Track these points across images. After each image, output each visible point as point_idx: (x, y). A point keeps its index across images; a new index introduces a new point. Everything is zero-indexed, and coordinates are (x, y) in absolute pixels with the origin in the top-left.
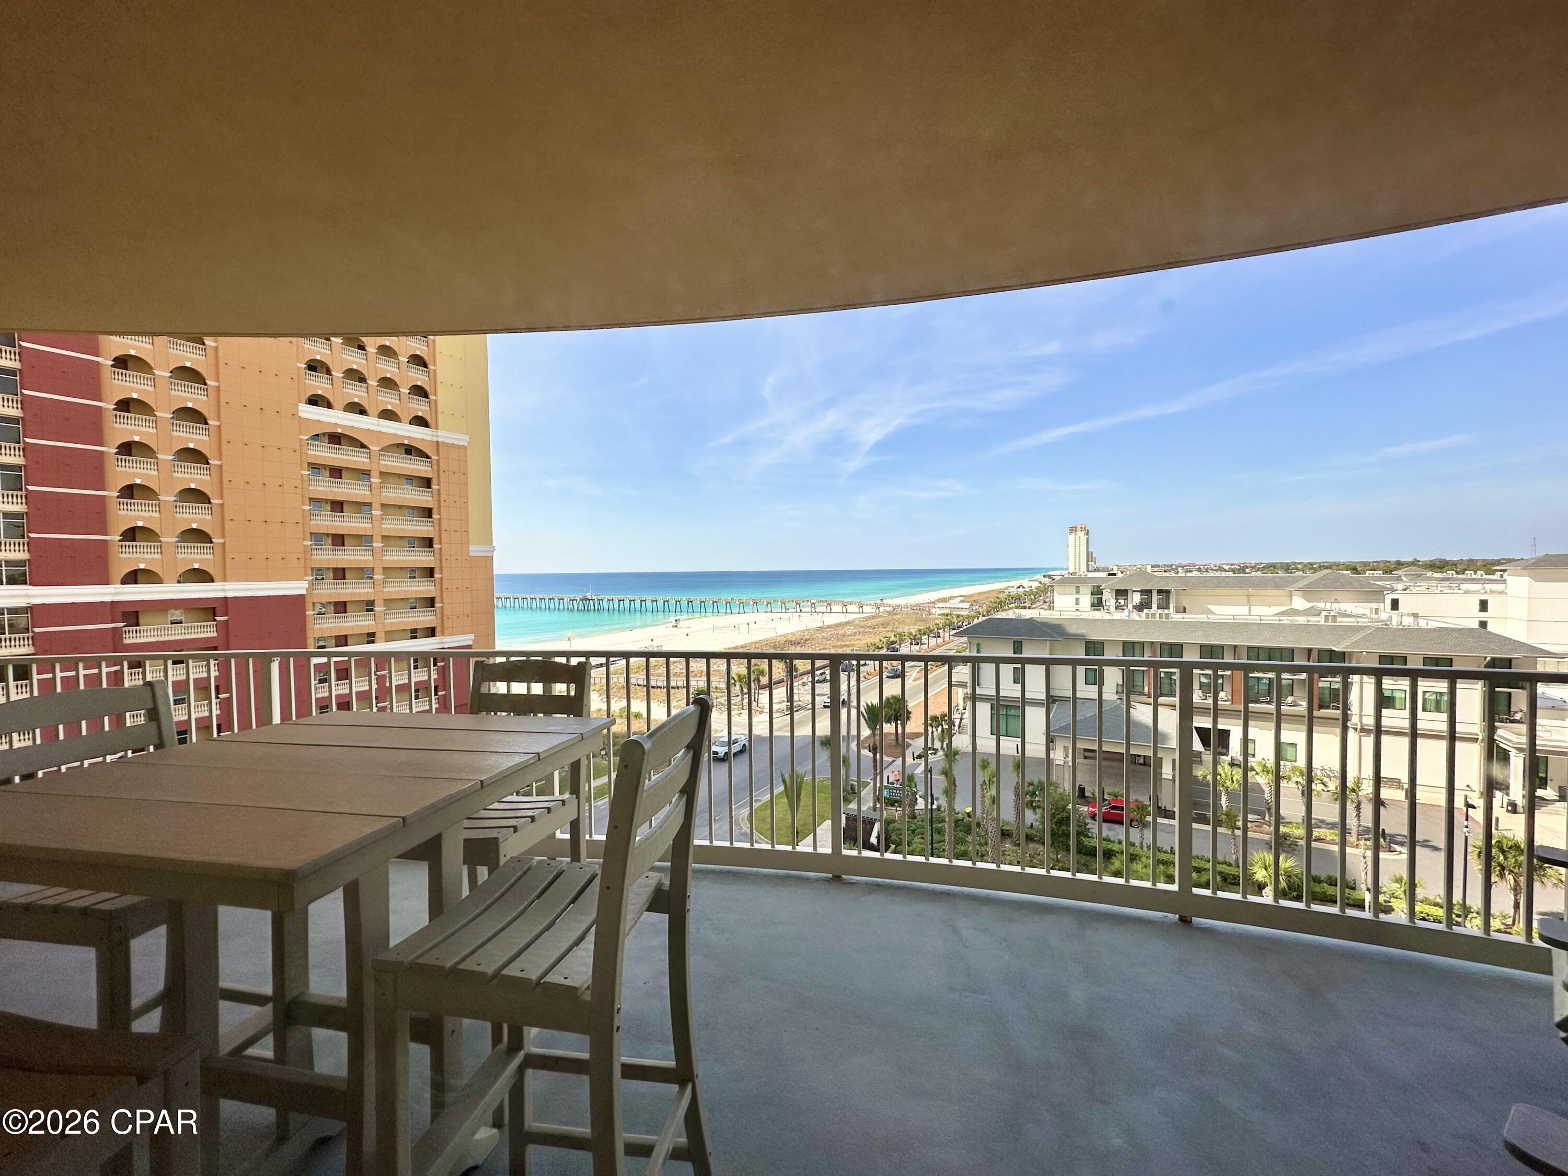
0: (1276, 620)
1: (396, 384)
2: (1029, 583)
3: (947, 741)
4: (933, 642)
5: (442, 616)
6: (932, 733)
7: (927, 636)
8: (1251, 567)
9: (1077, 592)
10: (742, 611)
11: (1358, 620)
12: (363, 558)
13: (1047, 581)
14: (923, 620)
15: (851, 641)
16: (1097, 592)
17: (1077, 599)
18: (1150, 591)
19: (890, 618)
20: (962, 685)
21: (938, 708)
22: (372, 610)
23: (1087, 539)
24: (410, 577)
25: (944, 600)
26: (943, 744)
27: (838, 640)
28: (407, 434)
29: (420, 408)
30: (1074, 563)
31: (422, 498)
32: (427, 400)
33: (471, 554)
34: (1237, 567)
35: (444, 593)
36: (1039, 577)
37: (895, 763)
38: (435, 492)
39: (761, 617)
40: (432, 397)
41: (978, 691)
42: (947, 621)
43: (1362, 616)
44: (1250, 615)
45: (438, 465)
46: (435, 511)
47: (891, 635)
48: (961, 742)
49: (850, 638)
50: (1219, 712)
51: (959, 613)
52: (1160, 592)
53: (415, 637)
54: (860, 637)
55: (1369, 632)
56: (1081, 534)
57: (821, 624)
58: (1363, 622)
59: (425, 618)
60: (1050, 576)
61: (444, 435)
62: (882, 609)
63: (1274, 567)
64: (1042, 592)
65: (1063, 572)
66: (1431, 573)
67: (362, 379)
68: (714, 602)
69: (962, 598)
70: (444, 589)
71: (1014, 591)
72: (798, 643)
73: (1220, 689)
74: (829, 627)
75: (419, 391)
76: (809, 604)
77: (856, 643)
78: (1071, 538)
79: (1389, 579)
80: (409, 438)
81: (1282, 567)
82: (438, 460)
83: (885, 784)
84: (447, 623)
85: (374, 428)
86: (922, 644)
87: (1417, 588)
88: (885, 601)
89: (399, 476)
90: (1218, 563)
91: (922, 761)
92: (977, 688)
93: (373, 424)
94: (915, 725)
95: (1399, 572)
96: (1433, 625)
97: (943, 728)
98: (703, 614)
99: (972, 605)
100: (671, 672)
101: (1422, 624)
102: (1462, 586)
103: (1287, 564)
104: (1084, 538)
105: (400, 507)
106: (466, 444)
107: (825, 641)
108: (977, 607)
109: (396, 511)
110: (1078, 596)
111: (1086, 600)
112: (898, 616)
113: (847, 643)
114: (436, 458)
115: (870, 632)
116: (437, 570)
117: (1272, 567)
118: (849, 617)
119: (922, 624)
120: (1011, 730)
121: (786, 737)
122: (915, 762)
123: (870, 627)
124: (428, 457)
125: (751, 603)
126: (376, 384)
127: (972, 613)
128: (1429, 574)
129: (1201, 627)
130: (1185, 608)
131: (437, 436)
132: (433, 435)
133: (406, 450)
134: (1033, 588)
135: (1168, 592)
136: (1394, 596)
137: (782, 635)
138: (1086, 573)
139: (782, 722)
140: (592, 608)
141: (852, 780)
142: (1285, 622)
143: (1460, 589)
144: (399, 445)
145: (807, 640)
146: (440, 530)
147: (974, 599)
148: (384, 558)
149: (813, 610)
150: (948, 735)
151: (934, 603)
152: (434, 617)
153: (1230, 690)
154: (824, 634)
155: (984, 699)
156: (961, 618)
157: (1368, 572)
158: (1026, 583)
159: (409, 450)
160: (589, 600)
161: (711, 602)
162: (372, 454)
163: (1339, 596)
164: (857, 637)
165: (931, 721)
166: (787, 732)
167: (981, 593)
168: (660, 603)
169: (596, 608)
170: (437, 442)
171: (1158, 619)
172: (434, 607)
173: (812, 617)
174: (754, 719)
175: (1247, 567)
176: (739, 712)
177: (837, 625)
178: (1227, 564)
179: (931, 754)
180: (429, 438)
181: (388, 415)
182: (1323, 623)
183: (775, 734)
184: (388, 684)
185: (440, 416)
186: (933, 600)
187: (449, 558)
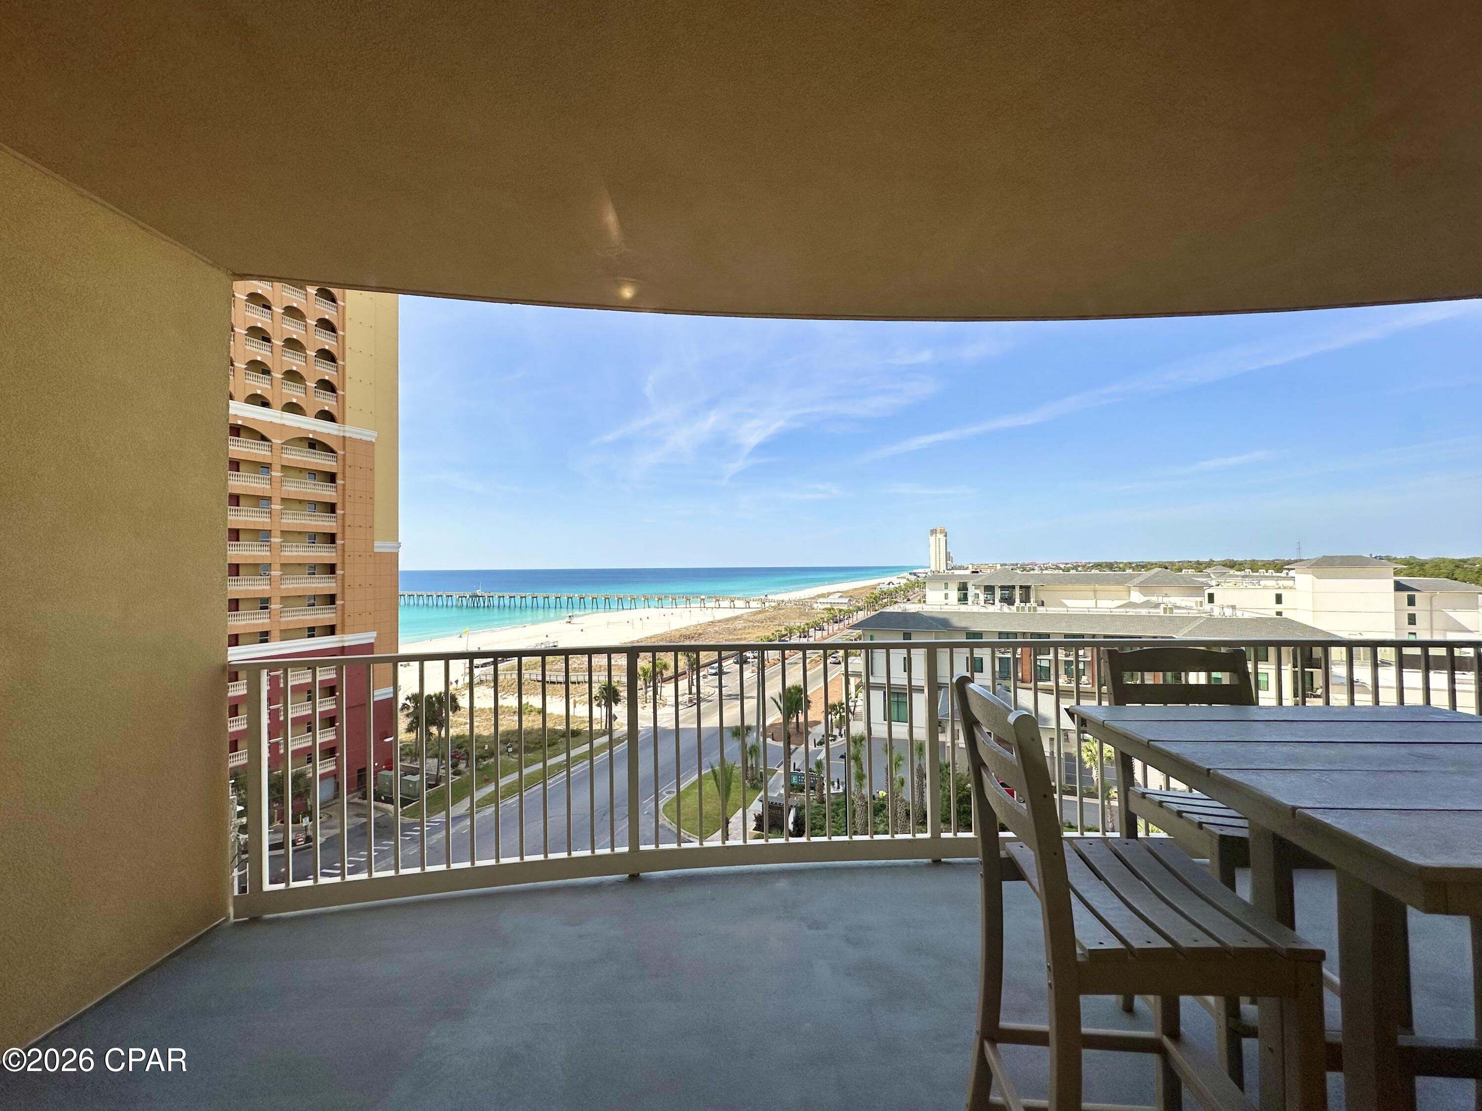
0: (1123, 612)
1: (302, 377)
2: (898, 580)
3: (844, 728)
4: (819, 633)
5: (343, 614)
6: (832, 720)
7: (813, 629)
8: (1082, 566)
9: (946, 588)
10: (633, 607)
11: (1189, 611)
12: (260, 553)
13: (913, 578)
14: (807, 615)
15: (741, 635)
16: (963, 588)
17: (946, 595)
18: (1013, 587)
19: (775, 613)
20: (857, 675)
21: (837, 696)
22: (266, 608)
23: (946, 540)
24: (309, 574)
25: (823, 596)
26: (841, 730)
27: (730, 633)
28: (312, 428)
29: (327, 402)
30: (935, 562)
31: (326, 493)
32: (334, 394)
33: (376, 550)
34: (1071, 566)
35: (346, 590)
36: (906, 574)
37: (798, 750)
38: (340, 487)
39: (652, 612)
40: (340, 392)
41: (872, 680)
42: (831, 616)
43: (1191, 608)
44: (1096, 607)
45: (344, 460)
46: (339, 506)
47: (782, 628)
48: (857, 728)
49: (740, 632)
50: (1081, 694)
51: (841, 608)
52: (1021, 587)
53: (313, 636)
54: (750, 630)
55: (1202, 621)
56: (941, 536)
57: (711, 619)
58: (1193, 613)
59: (325, 616)
60: (915, 574)
61: (351, 431)
62: (767, 604)
63: (1101, 566)
64: (910, 588)
65: (928, 570)
66: (1233, 571)
67: (266, 371)
68: (606, 599)
69: (841, 594)
70: (346, 587)
71: (885, 587)
72: (693, 637)
73: (1081, 673)
74: (719, 621)
75: (327, 386)
76: (699, 600)
77: (747, 636)
78: (932, 539)
79: (1201, 576)
80: (314, 432)
81: (1107, 566)
82: (344, 456)
83: (792, 770)
84: (348, 621)
85: (278, 421)
86: (809, 637)
87: (1227, 584)
88: (769, 597)
89: (301, 470)
90: (1055, 563)
91: (823, 748)
92: (871, 678)
93: (277, 417)
94: (816, 712)
95: (1208, 570)
96: (1247, 615)
97: (840, 715)
98: (595, 610)
99: (850, 600)
100: (570, 667)
101: (1239, 614)
102: (1262, 583)
103: (1111, 563)
104: (943, 539)
105: (300, 501)
106: (374, 440)
107: (717, 636)
108: (854, 602)
109: (297, 506)
110: (946, 592)
111: (954, 595)
112: (783, 611)
113: (739, 637)
114: (342, 453)
115: (759, 626)
116: (339, 567)
117: (1098, 566)
118: (738, 612)
119: (806, 618)
120: (902, 717)
121: (693, 729)
122: (816, 749)
123: (758, 621)
124: (332, 451)
125: (643, 599)
126: (280, 376)
127: (851, 608)
128: (1232, 572)
129: (1064, 618)
130: (1043, 602)
131: (344, 431)
132: (339, 430)
133: (310, 444)
134: (902, 584)
135: (1028, 587)
136: (1210, 591)
137: (676, 630)
138: (946, 571)
139: (688, 714)
140: (482, 605)
141: (761, 769)
142: (1131, 614)
143: (1260, 585)
144: (301, 439)
145: (700, 634)
146: (344, 526)
147: (850, 594)
148: (282, 554)
149: (702, 606)
150: (844, 722)
151: (814, 598)
152: (334, 615)
153: (1090, 675)
154: (716, 629)
155: (878, 687)
156: (843, 612)
157: (1184, 570)
158: (894, 579)
159: (313, 444)
160: (479, 597)
161: (603, 598)
162: (273, 447)
163: (1167, 590)
164: (747, 631)
165: (829, 708)
166: (693, 723)
167: (855, 589)
168: (552, 599)
169: (486, 605)
170: (344, 437)
171: (1027, 612)
172: (334, 604)
173: (702, 613)
174: (658, 712)
175: (1079, 566)
176: (643, 706)
177: (728, 620)
178: (1062, 564)
179: (831, 740)
180: (335, 433)
181: (293, 408)
182: (1162, 614)
183: (681, 726)
184: (282, 685)
185: (347, 410)
186: (813, 596)
187: (351, 554)
